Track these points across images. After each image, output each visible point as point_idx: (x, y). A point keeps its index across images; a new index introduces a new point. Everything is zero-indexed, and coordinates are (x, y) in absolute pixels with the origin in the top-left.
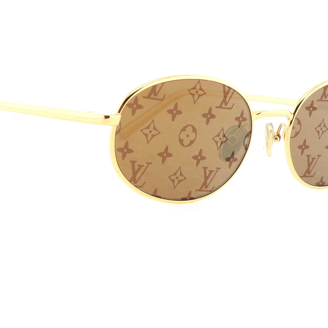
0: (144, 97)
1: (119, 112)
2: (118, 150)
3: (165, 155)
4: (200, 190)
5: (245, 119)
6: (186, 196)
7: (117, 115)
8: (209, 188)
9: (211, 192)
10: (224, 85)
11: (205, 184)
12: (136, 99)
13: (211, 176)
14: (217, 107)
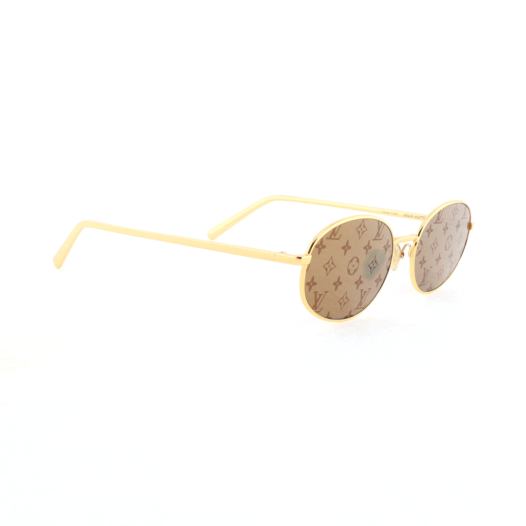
0: (327, 238)
1: (309, 253)
2: (307, 284)
3: (338, 283)
4: (357, 308)
5: (389, 246)
6: (347, 314)
7: (307, 255)
8: (363, 306)
9: (364, 308)
10: (379, 221)
11: (360, 304)
12: (322, 240)
13: (365, 296)
14: (373, 240)
